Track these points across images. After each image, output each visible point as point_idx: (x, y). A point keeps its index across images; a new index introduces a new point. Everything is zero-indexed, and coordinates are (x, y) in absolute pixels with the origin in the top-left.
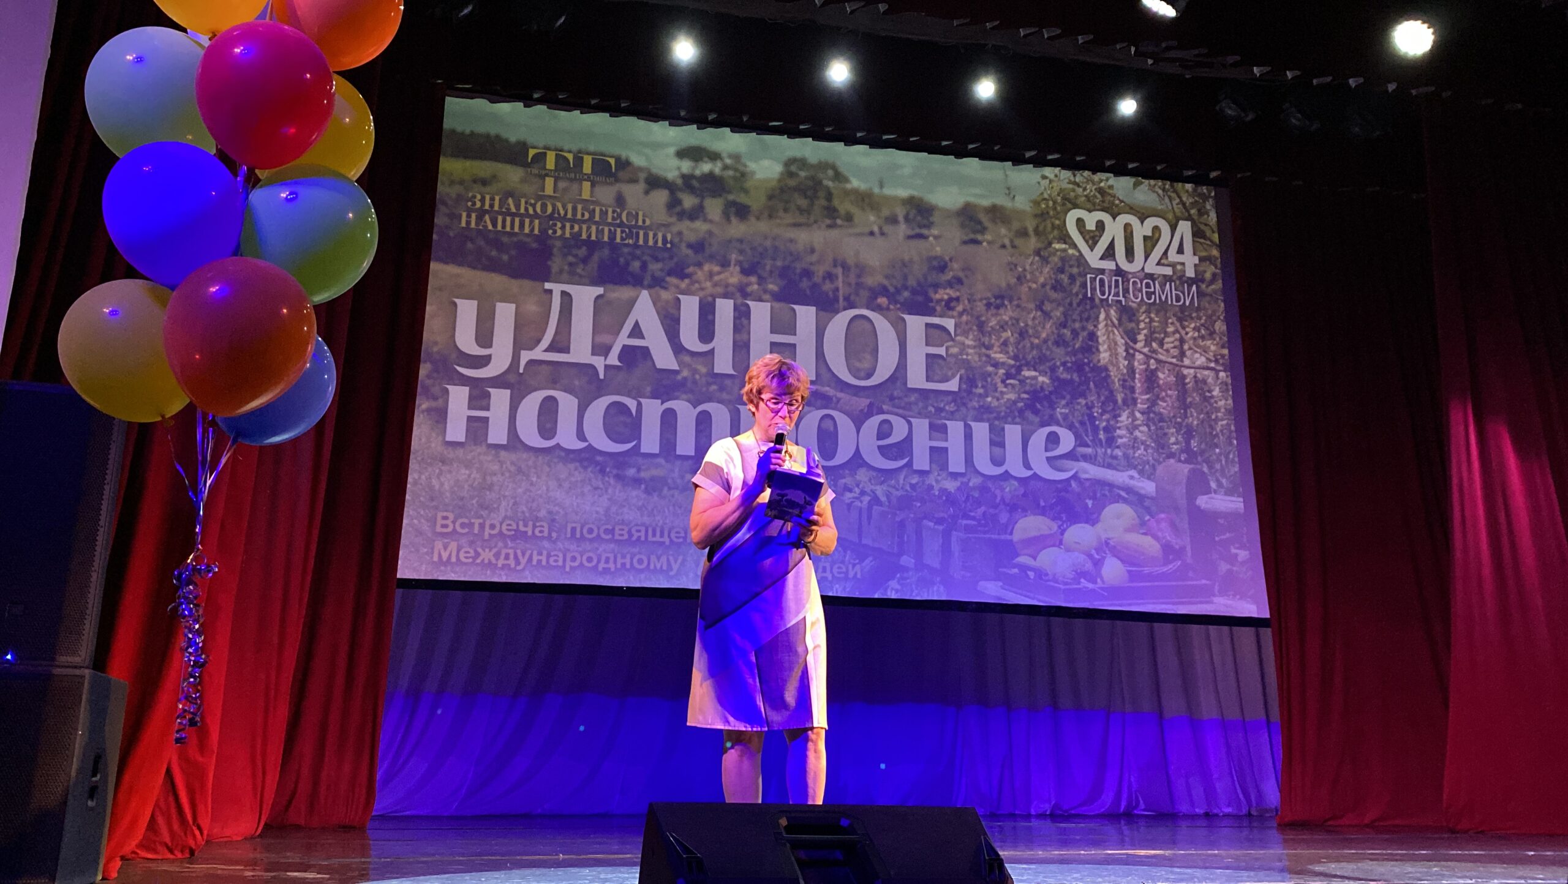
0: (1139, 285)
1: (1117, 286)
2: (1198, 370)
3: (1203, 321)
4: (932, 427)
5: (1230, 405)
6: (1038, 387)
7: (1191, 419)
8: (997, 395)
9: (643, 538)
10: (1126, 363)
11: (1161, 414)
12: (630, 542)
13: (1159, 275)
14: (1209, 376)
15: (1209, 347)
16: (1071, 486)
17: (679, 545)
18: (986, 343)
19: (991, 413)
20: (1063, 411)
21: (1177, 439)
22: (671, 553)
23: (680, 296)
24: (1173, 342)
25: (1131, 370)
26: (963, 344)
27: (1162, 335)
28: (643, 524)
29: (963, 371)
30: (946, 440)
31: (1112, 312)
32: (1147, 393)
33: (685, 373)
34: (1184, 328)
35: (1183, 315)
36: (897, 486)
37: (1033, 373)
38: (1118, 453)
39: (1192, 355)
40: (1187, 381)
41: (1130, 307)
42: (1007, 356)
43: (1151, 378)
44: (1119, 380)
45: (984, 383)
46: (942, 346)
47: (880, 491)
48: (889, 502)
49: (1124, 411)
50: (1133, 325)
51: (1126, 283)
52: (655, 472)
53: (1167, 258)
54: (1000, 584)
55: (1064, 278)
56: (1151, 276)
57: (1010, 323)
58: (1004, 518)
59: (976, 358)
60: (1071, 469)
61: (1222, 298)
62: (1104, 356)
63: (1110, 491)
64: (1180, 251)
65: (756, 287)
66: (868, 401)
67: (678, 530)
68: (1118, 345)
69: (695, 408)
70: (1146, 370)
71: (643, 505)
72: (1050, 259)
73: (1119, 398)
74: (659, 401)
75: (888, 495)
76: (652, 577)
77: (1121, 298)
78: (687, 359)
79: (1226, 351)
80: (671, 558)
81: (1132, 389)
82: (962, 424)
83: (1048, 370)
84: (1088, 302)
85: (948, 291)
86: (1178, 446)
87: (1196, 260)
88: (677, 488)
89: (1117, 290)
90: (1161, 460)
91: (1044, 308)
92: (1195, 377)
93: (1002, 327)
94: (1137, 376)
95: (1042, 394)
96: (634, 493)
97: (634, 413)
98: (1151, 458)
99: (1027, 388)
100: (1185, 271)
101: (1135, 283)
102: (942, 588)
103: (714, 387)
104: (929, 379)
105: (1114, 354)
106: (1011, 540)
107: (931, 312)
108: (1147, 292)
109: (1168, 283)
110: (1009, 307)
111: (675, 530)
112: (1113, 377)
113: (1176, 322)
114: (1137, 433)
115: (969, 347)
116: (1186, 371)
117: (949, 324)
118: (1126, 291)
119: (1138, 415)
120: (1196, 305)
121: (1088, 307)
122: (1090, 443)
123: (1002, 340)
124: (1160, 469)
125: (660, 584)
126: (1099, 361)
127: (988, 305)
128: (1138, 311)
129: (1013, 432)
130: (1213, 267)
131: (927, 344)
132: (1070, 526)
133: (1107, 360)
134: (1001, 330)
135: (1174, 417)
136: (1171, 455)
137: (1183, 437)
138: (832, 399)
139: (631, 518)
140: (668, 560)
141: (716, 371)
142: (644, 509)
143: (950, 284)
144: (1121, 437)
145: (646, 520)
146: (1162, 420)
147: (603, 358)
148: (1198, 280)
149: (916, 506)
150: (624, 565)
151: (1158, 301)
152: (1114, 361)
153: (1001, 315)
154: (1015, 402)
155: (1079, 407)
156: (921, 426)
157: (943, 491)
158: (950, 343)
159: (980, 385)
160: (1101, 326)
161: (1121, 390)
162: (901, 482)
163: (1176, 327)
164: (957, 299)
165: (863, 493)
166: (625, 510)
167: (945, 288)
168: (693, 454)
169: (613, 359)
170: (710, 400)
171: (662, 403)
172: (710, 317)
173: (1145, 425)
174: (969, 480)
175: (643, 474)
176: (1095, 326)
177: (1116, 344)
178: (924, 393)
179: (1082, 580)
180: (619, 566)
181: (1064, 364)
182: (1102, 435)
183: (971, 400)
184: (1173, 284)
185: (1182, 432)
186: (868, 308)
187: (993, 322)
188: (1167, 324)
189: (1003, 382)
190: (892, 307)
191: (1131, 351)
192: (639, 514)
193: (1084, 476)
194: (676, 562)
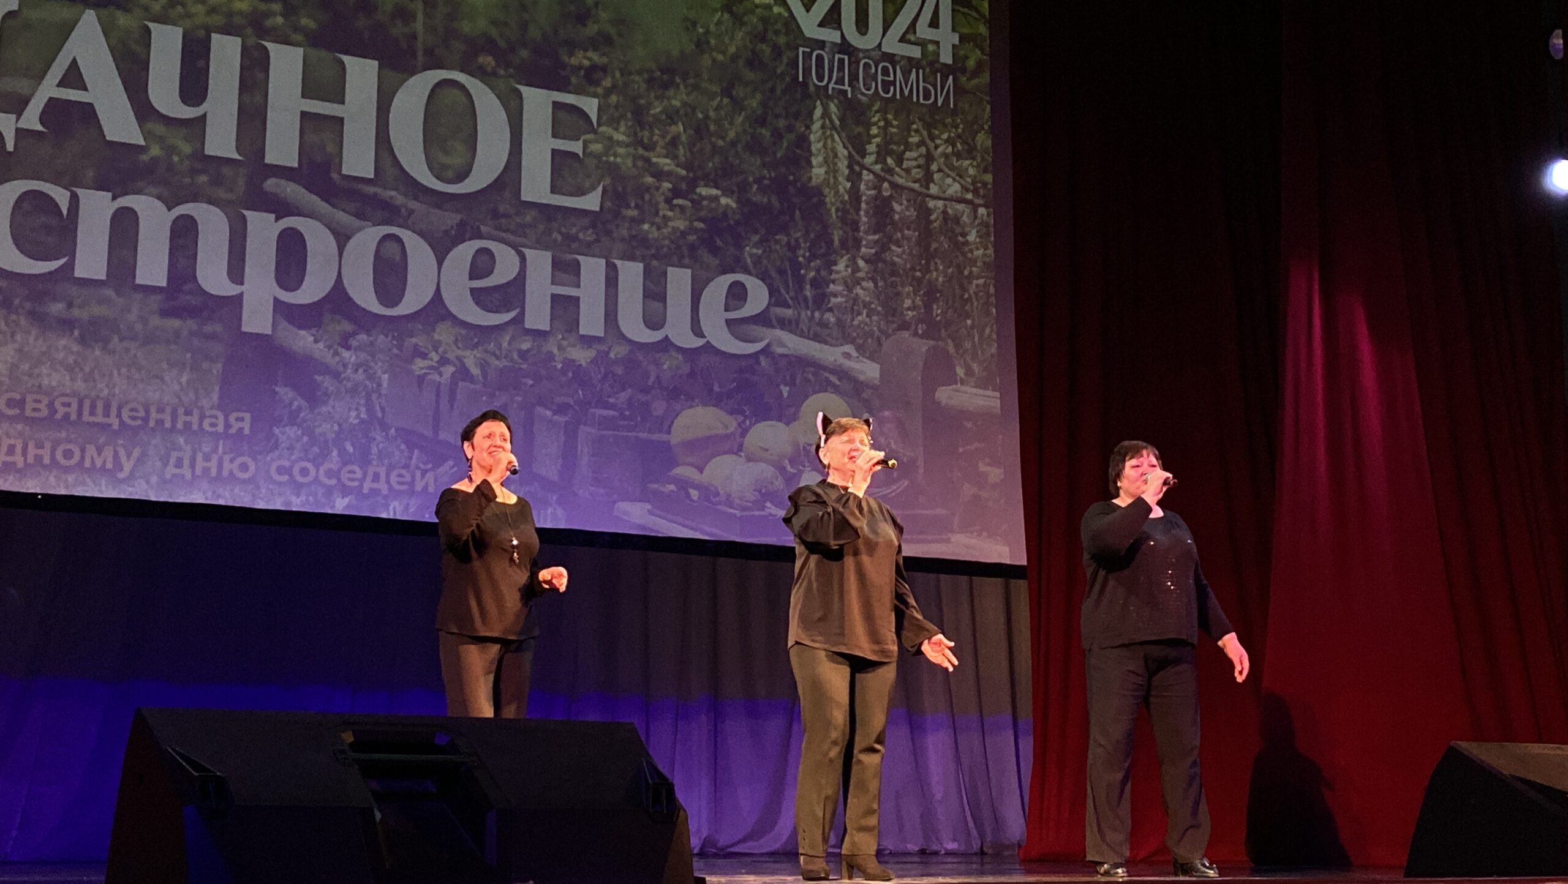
0: (873, 70)
1: (841, 68)
2: (946, 202)
3: (960, 130)
4: (556, 264)
5: (990, 256)
6: (721, 210)
7: (935, 274)
8: (658, 220)
9: (74, 417)
10: (849, 185)
11: (894, 264)
12: (50, 421)
13: (903, 57)
14: (964, 212)
15: (967, 169)
16: (758, 363)
17: (136, 430)
18: (646, 141)
19: (648, 248)
20: (755, 251)
21: (913, 302)
22: (120, 442)
23: (151, 25)
24: (916, 159)
25: (855, 195)
26: (610, 138)
27: (902, 147)
28: (74, 394)
29: (607, 181)
30: (578, 286)
31: (833, 108)
32: (875, 233)
33: (155, 151)
34: (932, 139)
35: (933, 118)
36: (498, 352)
37: (714, 192)
38: (830, 318)
39: (943, 179)
40: (933, 217)
41: (859, 101)
42: (676, 161)
43: (882, 209)
44: (837, 210)
45: (640, 202)
46: (578, 140)
47: (471, 358)
48: (485, 376)
49: (842, 257)
50: (859, 129)
51: (854, 65)
52: (99, 311)
53: (915, 33)
54: (649, 506)
55: (766, 49)
56: (891, 58)
57: (681, 112)
58: (659, 408)
59: (629, 163)
60: (762, 340)
61: (988, 98)
62: (818, 172)
63: (815, 374)
64: (934, 23)
65: (280, 20)
66: (459, 217)
67: (134, 405)
68: (840, 160)
69: (169, 210)
70: (876, 198)
71: (75, 361)
72: (745, 19)
73: (836, 237)
74: (110, 194)
75: (483, 365)
76: (88, 480)
77: (846, 87)
78: (160, 129)
79: (989, 178)
80: (122, 453)
81: (855, 225)
82: (603, 262)
83: (735, 189)
84: (799, 89)
85: (590, 54)
86: (914, 313)
87: (955, 39)
88: (133, 339)
89: (841, 74)
90: (890, 331)
91: (734, 93)
92: (945, 212)
93: (670, 117)
94: (863, 206)
95: (725, 224)
96: (63, 342)
97: (65, 212)
98: (875, 329)
99: (703, 213)
100: (938, 55)
101: (866, 65)
102: (560, 512)
103: (203, 178)
104: (554, 190)
105: (833, 171)
106: (669, 442)
107: (562, 86)
108: (883, 81)
109: (914, 70)
110: (682, 87)
111: (130, 406)
112: (829, 206)
113: (921, 128)
114: (858, 290)
115: (619, 143)
116: (931, 204)
117: (590, 106)
118: (854, 78)
119: (861, 263)
120: (952, 106)
121: (798, 96)
122: (790, 302)
123: (669, 137)
124: (887, 345)
125: (101, 491)
126: (810, 178)
127: (650, 81)
128: (870, 107)
129: (679, 280)
130: (978, 52)
131: (554, 136)
132: (755, 424)
133: (822, 178)
134: (669, 121)
135: (913, 269)
136: (904, 326)
137: (922, 301)
138: (400, 211)
139: (54, 383)
140: (116, 453)
141: (207, 152)
142: (77, 370)
143: (593, 44)
144: (835, 296)
145: (80, 385)
146: (894, 273)
147: (14, 116)
148: (957, 69)
149: (526, 384)
150: (38, 459)
151: (898, 97)
152: (832, 181)
153: (669, 99)
154: (683, 234)
155: (778, 247)
156: (540, 262)
157: (569, 363)
158: (588, 137)
159: (633, 205)
160: (816, 126)
161: (840, 225)
162: (505, 345)
163: (921, 135)
164: (604, 69)
165: (444, 361)
166: (44, 370)
167: (586, 50)
168: (164, 284)
169: (31, 119)
170: (195, 198)
171: (114, 198)
172: (201, 63)
173: (869, 278)
174: (610, 348)
175: (76, 312)
176: (808, 127)
177: (836, 156)
178: (547, 211)
179: (768, 504)
180: (30, 459)
181: (759, 181)
182: (808, 292)
183: (617, 226)
184: (921, 71)
185: (922, 292)
186: (462, 71)
187: (657, 109)
188: (909, 130)
189: (668, 201)
190: (502, 72)
191: (857, 168)
192: (68, 378)
193: (780, 350)
194: (129, 457)
